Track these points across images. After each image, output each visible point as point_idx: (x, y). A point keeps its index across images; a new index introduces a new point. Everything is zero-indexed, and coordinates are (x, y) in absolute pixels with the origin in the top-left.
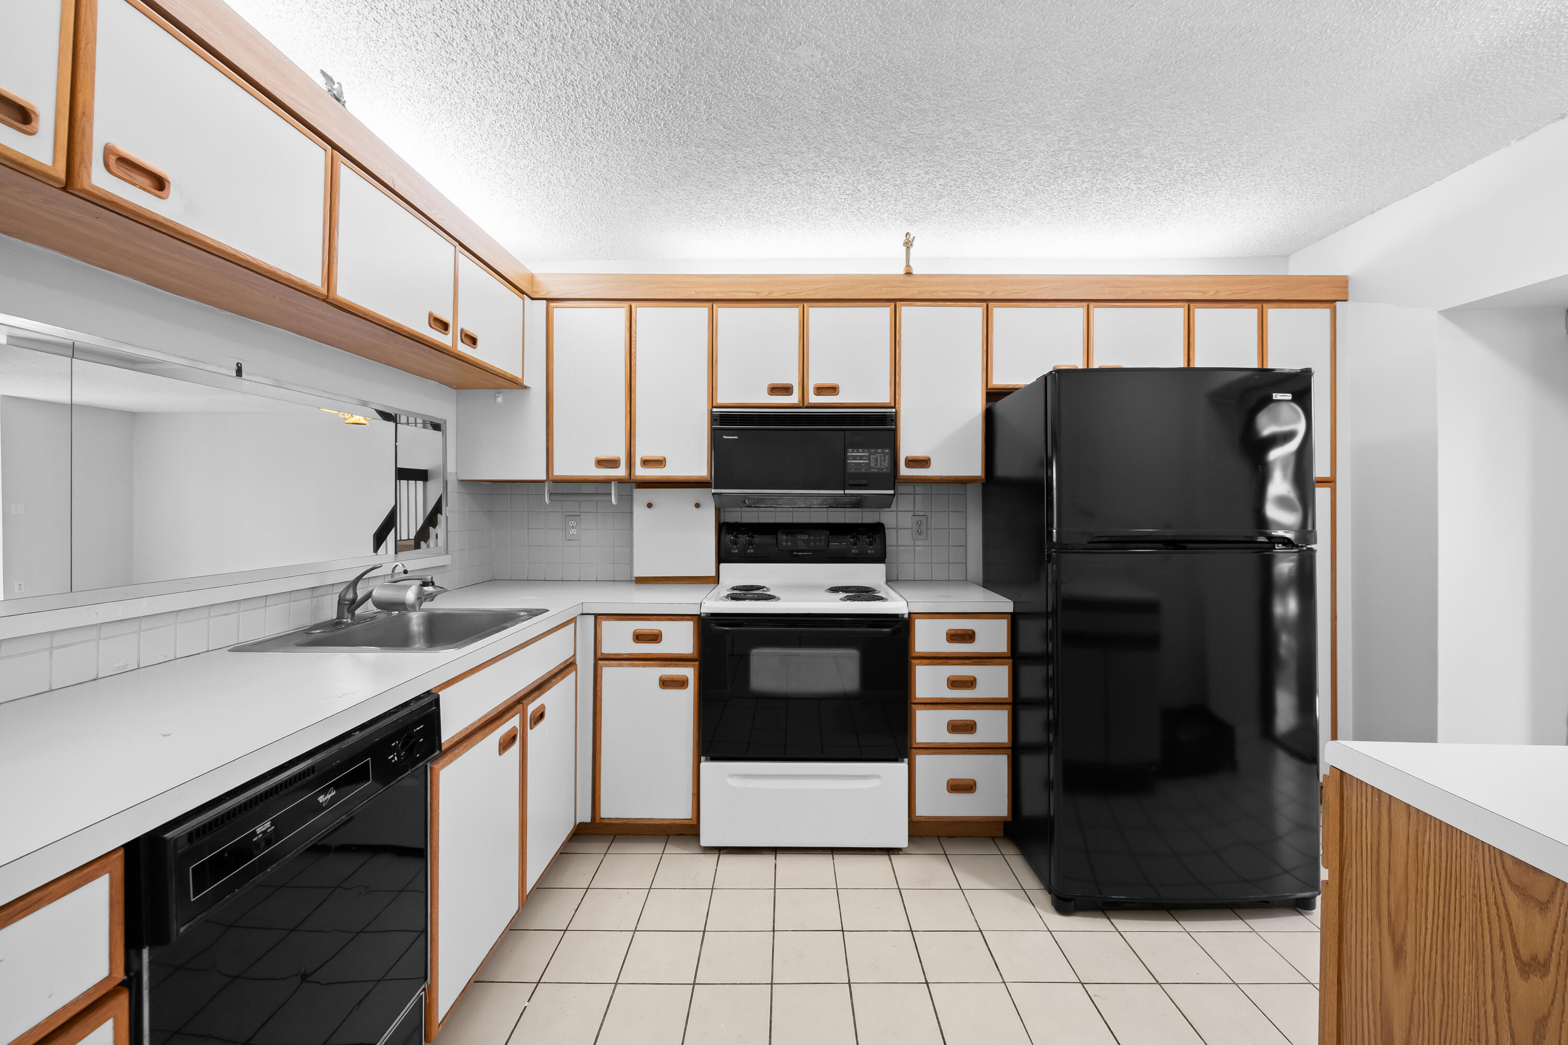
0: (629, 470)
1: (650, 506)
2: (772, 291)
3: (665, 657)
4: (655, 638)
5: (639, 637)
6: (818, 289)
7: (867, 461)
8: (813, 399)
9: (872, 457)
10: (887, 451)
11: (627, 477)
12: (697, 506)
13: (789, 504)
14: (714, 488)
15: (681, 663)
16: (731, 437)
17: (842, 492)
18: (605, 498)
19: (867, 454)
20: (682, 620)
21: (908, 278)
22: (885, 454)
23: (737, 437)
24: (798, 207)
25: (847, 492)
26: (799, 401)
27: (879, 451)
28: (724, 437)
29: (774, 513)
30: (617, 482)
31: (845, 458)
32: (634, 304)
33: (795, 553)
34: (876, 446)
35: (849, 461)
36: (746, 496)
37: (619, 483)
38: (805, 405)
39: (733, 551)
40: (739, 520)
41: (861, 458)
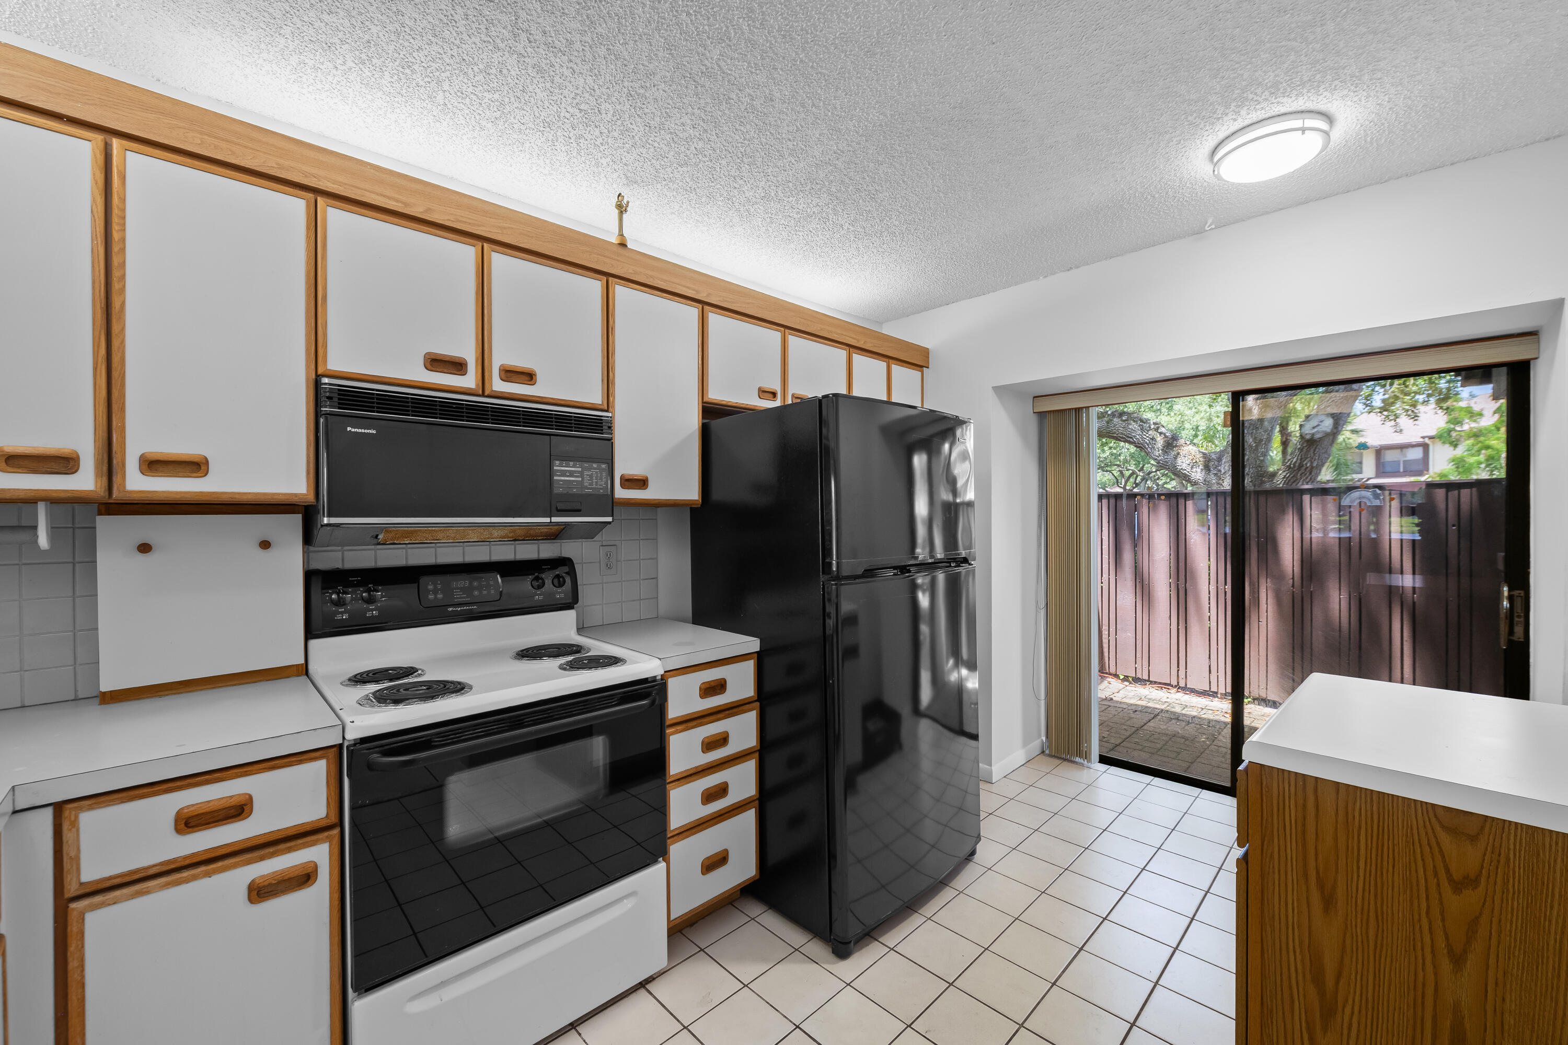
0: (105, 480)
1: (145, 548)
2: (430, 209)
3: (261, 841)
4: (235, 811)
5: (190, 821)
6: (505, 228)
7: (580, 479)
8: (498, 385)
9: (586, 473)
10: (604, 466)
11: (102, 492)
12: (265, 545)
13: (454, 538)
14: (329, 516)
15: (300, 841)
16: (363, 431)
17: (547, 520)
18: (23, 536)
19: (580, 469)
20: (300, 762)
21: (621, 250)
22: (602, 470)
23: (374, 432)
24: (496, 96)
25: (554, 519)
26: (477, 385)
27: (595, 466)
28: (349, 429)
30: (48, 503)
31: (551, 473)
32: (114, 141)
33: (450, 609)
34: (591, 460)
35: (555, 478)
36: (385, 528)
38: (486, 394)
39: (339, 617)
40: (339, 565)
41: (572, 474)
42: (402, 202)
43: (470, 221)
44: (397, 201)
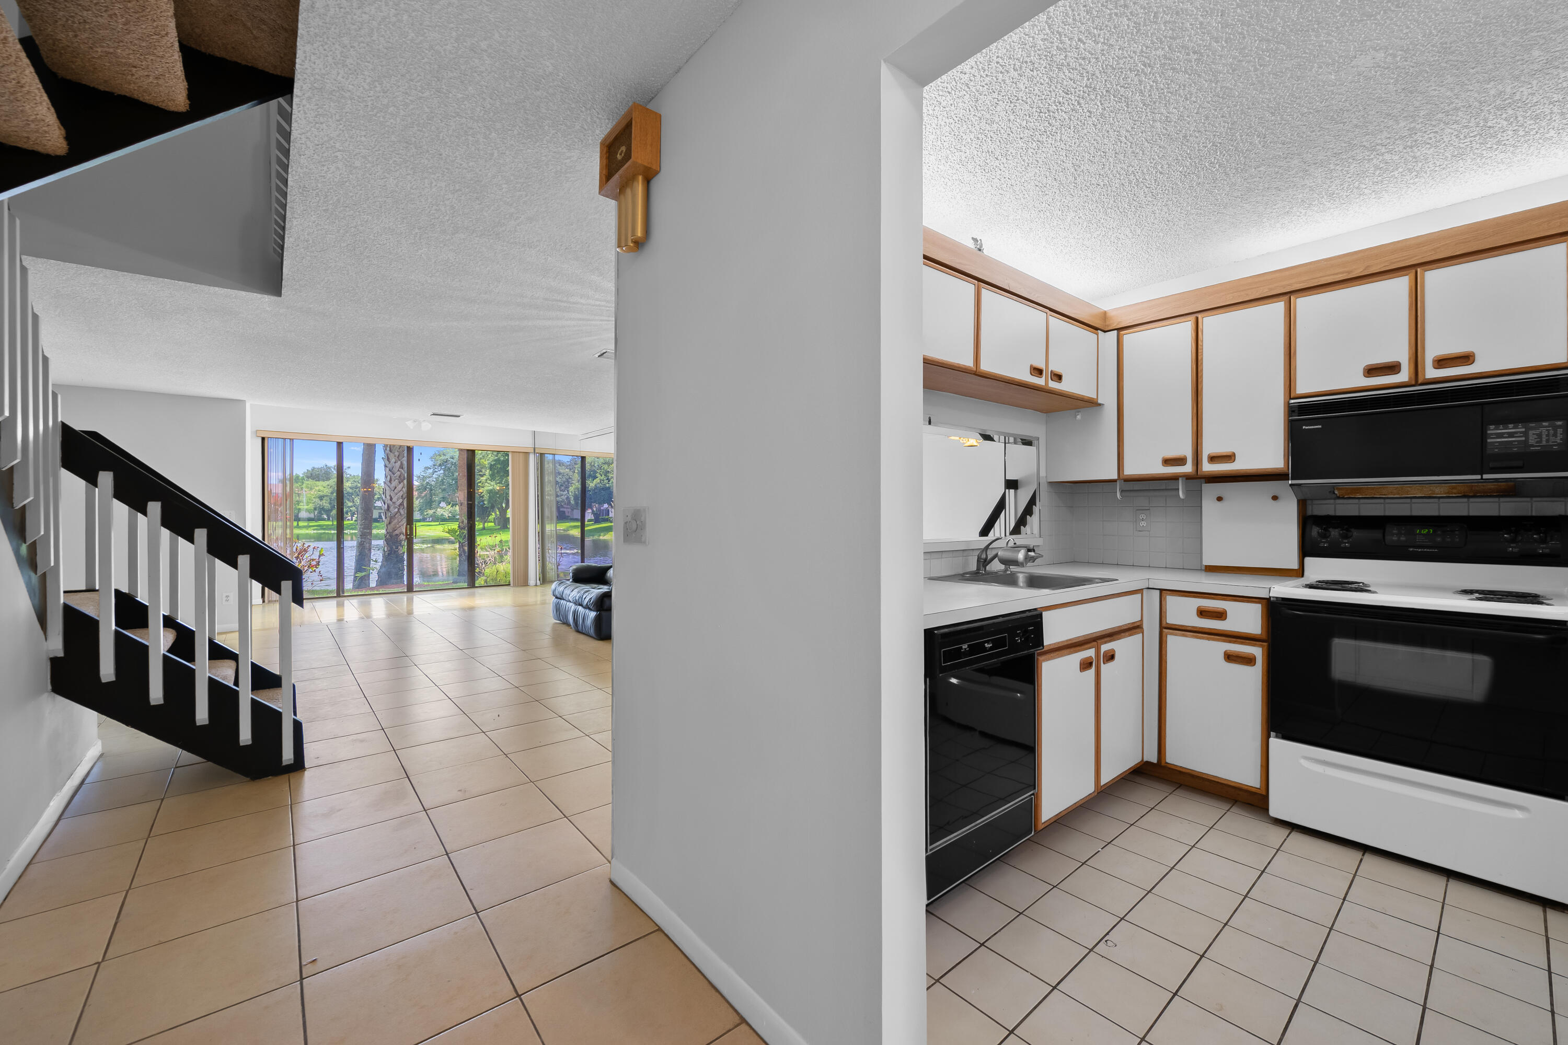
0: (1195, 467)
1: (1220, 499)
2: (1368, 266)
3: (1230, 634)
4: (1220, 615)
5: (1203, 613)
6: (1438, 248)
7: (1524, 439)
8: (1431, 373)
9: (1531, 433)
10: (1559, 423)
11: (1194, 473)
12: (1275, 498)
13: (1399, 494)
14: (1292, 479)
15: (1247, 641)
16: (1313, 427)
17: (1479, 477)
18: (1174, 493)
19: (1524, 430)
20: (1248, 602)
22: (1555, 428)
23: (1320, 427)
25: (1485, 476)
26: (1410, 378)
27: (1545, 424)
28: (1304, 427)
29: (1383, 505)
30: (1184, 478)
31: (1484, 436)
32: (1200, 316)
33: (1411, 549)
34: (1538, 418)
35: (1489, 441)
36: (1334, 486)
37: (1187, 479)
38: (1420, 381)
39: (1322, 545)
40: (1331, 513)
41: (1500, 436)
42: (1346, 272)
43: (1404, 258)
44: (1342, 273)
